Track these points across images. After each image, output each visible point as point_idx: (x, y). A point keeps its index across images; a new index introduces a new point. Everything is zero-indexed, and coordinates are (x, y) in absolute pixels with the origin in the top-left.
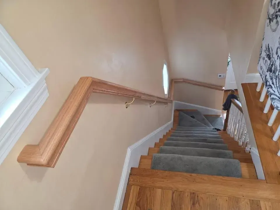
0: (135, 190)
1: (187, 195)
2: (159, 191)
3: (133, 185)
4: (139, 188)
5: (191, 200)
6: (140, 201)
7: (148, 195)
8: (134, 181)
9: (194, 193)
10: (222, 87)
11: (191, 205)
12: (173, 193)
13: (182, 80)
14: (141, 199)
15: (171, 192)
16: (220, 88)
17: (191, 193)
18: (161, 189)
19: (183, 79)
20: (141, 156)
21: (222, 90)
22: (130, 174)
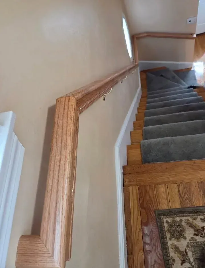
0: (134, 191)
1: (194, 186)
2: (162, 187)
3: (131, 185)
4: (137, 187)
5: (200, 191)
6: (143, 202)
7: (151, 195)
8: (130, 181)
9: (202, 182)
10: (192, 34)
11: (202, 195)
12: (179, 186)
13: (145, 35)
14: (143, 200)
15: (175, 186)
16: (190, 36)
17: (199, 183)
18: (163, 185)
19: (147, 33)
20: (127, 146)
21: (193, 38)
22: (123, 174)
